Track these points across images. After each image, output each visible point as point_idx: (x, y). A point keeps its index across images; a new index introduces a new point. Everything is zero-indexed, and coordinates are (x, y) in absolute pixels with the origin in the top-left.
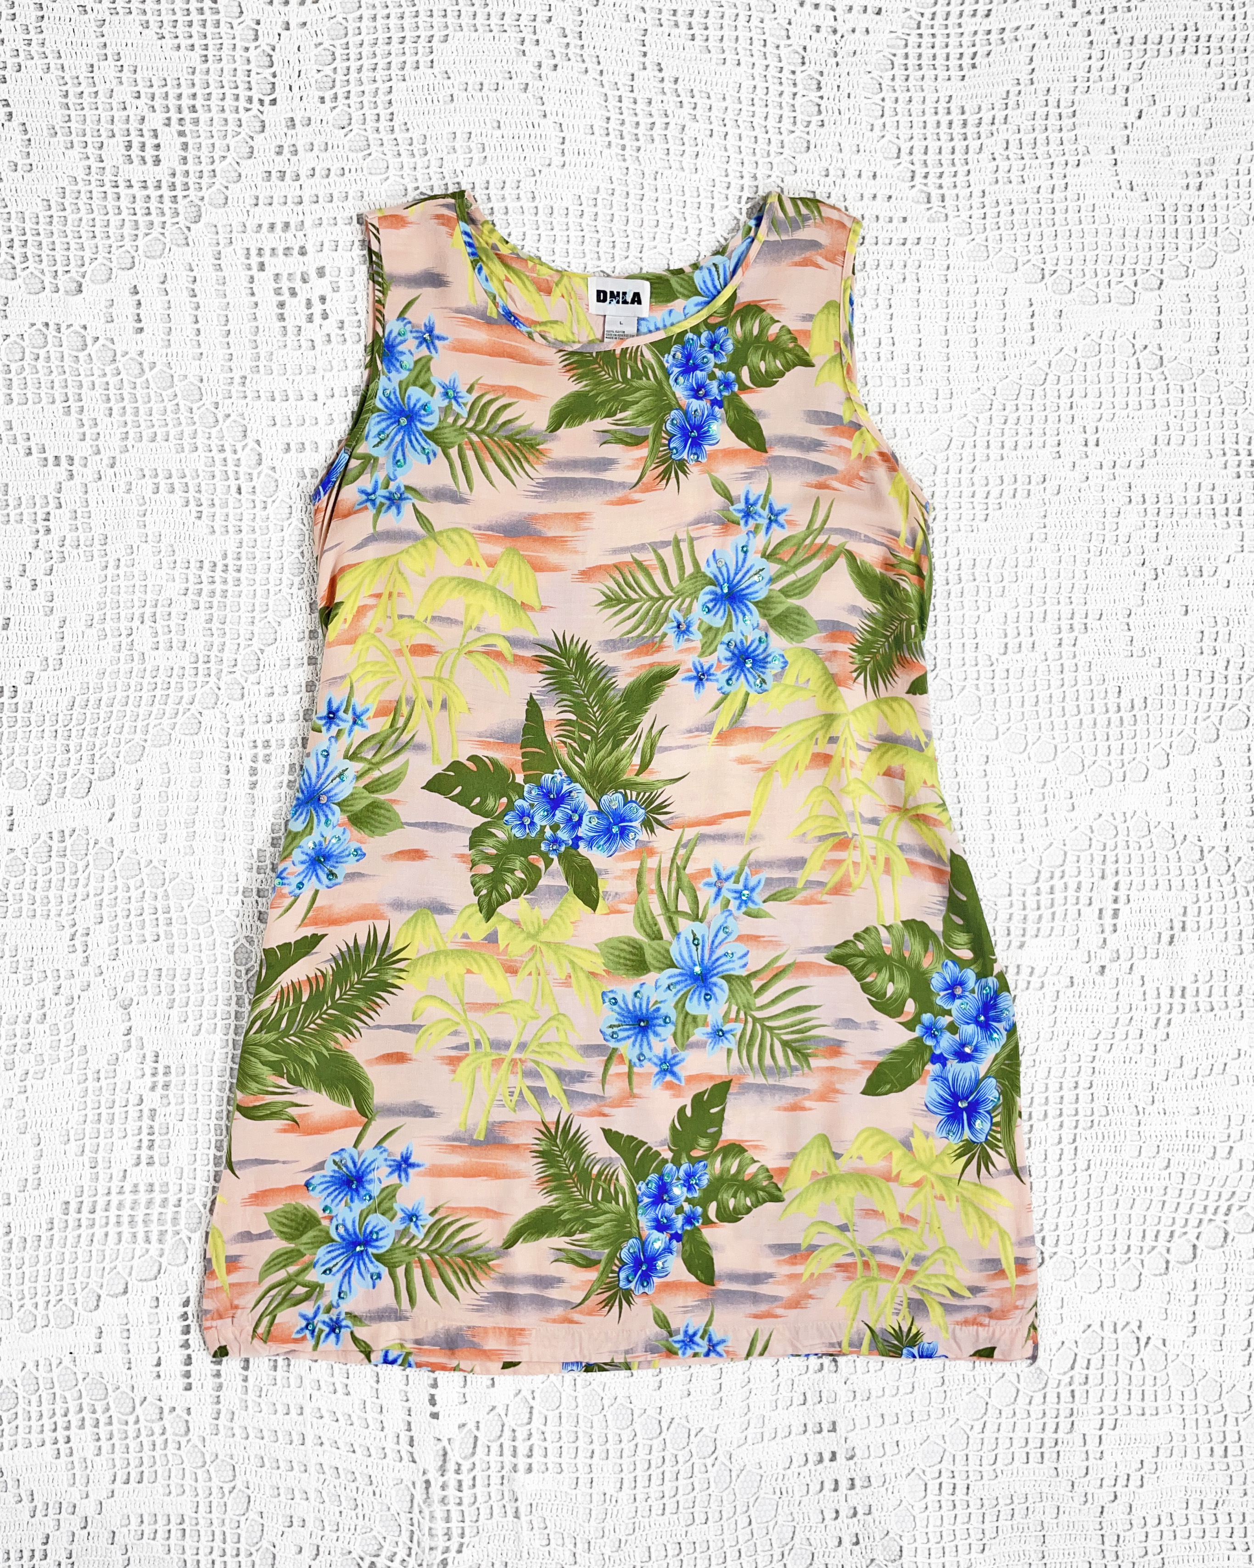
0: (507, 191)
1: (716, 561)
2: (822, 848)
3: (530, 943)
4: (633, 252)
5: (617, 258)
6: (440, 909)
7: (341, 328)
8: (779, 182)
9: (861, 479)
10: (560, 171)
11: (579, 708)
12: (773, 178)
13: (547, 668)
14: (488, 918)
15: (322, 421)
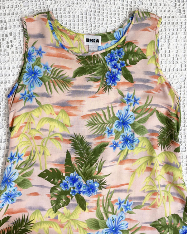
0: (62, 11)
1: (119, 113)
2: (149, 194)
3: (67, 219)
4: (97, 28)
5: (92, 30)
6: (42, 209)
7: (17, 49)
8: (138, 7)
9: (160, 90)
10: (76, 5)
11: (81, 154)
12: (136, 6)
13: (72, 143)
14: (55, 212)
15: (11, 75)
